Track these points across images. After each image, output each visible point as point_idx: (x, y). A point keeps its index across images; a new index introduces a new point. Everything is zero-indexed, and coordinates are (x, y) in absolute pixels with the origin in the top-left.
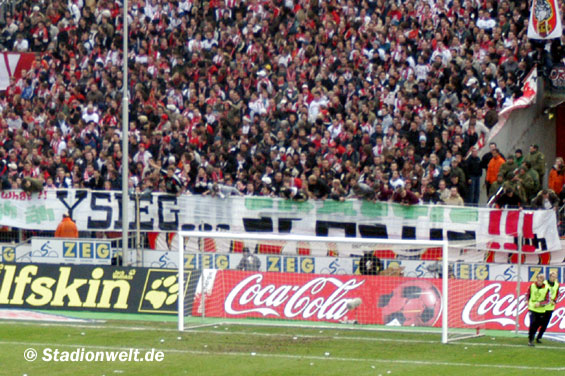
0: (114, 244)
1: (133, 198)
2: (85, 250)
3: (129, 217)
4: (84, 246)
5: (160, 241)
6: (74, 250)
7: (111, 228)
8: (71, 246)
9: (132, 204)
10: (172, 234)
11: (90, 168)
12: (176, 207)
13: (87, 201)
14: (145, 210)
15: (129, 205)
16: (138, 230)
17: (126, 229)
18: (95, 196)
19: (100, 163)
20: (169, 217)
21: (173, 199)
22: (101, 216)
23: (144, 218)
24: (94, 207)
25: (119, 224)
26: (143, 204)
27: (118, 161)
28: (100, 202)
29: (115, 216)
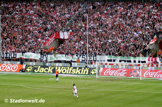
0: (86, 64)
1: (89, 56)
2: (81, 65)
3: (88, 59)
5: (93, 63)
6: (79, 65)
7: (86, 61)
8: (79, 64)
9: (89, 57)
10: (95, 62)
11: (82, 51)
13: (81, 57)
14: (91, 58)
15: (88, 57)
16: (90, 62)
17: (88, 61)
18: (83, 56)
19: (83, 50)
20: (95, 59)
21: (96, 56)
22: (84, 59)
23: (91, 59)
24: (83, 58)
25: (87, 61)
26: (91, 57)
27: (86, 50)
28: (83, 57)
29: (86, 59)
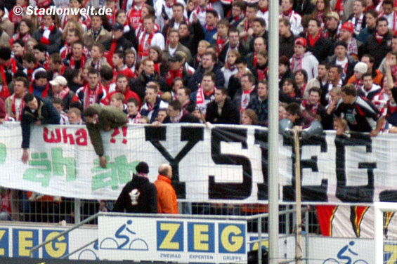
0: (252, 227)
1: (288, 141)
2: (199, 238)
3: (281, 175)
4: (197, 229)
6: (178, 237)
7: (253, 199)
8: (173, 229)
9: (287, 152)
10: (361, 209)
11: (208, 80)
12: (370, 158)
13: (205, 145)
14: (312, 164)
15: (279, 153)
16: (298, 203)
17: (276, 199)
20: (356, 179)
21: (366, 142)
22: (233, 174)
23: (310, 179)
25: (264, 190)
26: (309, 152)
28: (227, 148)
29: (257, 178)
